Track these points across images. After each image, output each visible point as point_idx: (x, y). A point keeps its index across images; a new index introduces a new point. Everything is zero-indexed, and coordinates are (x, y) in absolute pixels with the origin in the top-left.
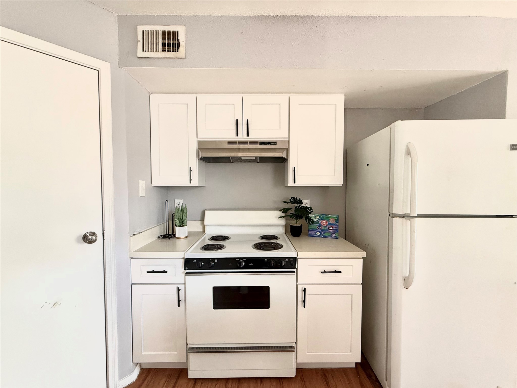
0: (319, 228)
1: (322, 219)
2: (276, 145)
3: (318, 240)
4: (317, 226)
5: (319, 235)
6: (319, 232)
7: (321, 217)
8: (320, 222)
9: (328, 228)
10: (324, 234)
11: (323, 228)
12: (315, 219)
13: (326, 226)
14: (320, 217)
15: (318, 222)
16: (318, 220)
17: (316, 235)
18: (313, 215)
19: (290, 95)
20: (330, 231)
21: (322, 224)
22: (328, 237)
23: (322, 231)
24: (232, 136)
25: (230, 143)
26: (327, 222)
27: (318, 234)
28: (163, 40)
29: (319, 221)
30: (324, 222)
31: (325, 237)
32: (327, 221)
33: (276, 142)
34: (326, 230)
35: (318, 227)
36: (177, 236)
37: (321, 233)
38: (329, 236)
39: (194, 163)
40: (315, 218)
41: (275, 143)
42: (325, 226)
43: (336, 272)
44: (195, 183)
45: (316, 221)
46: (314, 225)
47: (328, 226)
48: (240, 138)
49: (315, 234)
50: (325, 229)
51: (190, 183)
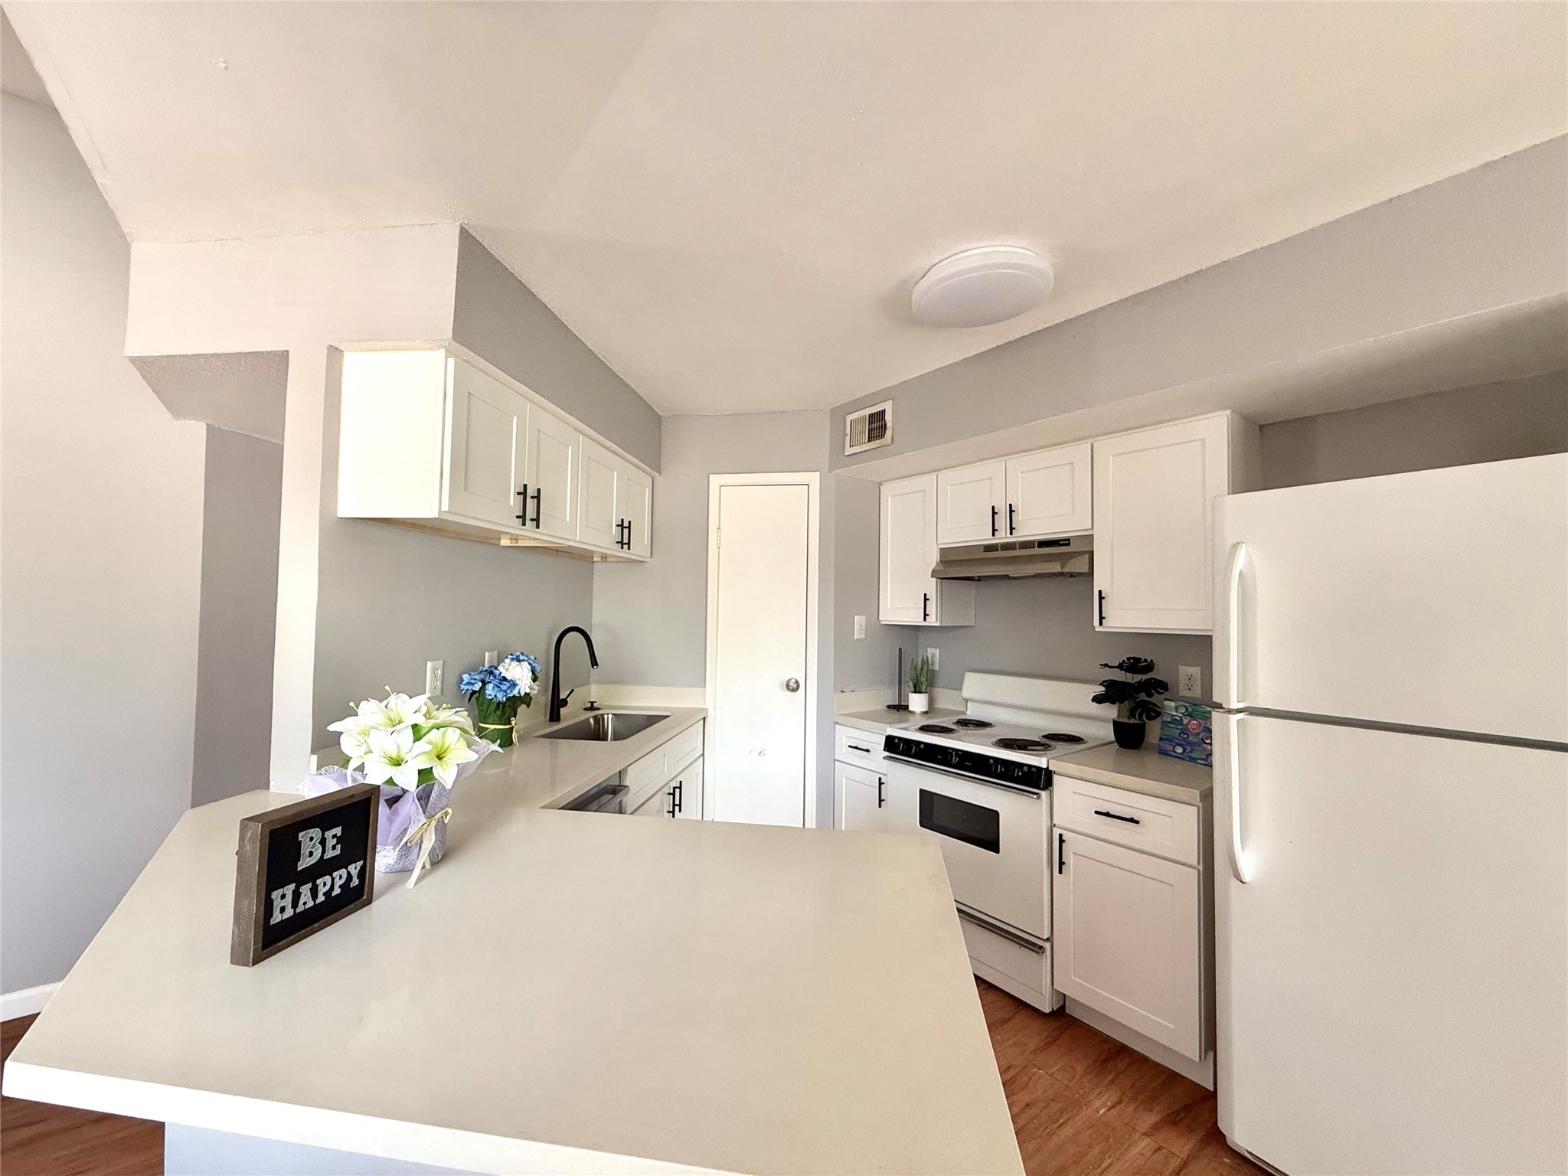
0: (1182, 735)
1: (1191, 716)
2: (1069, 544)
3: (1180, 766)
4: (1179, 732)
5: (1180, 754)
6: (1180, 745)
7: (1190, 709)
8: (1185, 722)
9: (1203, 739)
10: (1191, 752)
11: (1191, 738)
12: (1175, 714)
13: (1199, 734)
14: (1187, 710)
15: (1182, 720)
16: (1181, 715)
17: (1174, 751)
18: (1173, 704)
19: (1092, 440)
20: (1205, 745)
21: (1189, 727)
22: (1199, 761)
23: (1189, 743)
24: (985, 537)
25: (989, 548)
26: (1200, 724)
27: (1179, 750)
28: (869, 424)
29: (1183, 718)
30: (1195, 722)
31: (1194, 760)
32: (1201, 721)
33: (1069, 540)
34: (1197, 743)
35: (1179, 734)
36: (910, 709)
37: (1185, 750)
38: (1202, 759)
39: (931, 586)
40: (1177, 711)
41: (1066, 542)
42: (1195, 734)
43: (1132, 820)
44: (933, 621)
45: (1178, 718)
46: (1172, 727)
47: (1201, 735)
48: (1003, 537)
49: (1171, 749)
50: (1196, 740)
51: (925, 620)
